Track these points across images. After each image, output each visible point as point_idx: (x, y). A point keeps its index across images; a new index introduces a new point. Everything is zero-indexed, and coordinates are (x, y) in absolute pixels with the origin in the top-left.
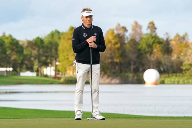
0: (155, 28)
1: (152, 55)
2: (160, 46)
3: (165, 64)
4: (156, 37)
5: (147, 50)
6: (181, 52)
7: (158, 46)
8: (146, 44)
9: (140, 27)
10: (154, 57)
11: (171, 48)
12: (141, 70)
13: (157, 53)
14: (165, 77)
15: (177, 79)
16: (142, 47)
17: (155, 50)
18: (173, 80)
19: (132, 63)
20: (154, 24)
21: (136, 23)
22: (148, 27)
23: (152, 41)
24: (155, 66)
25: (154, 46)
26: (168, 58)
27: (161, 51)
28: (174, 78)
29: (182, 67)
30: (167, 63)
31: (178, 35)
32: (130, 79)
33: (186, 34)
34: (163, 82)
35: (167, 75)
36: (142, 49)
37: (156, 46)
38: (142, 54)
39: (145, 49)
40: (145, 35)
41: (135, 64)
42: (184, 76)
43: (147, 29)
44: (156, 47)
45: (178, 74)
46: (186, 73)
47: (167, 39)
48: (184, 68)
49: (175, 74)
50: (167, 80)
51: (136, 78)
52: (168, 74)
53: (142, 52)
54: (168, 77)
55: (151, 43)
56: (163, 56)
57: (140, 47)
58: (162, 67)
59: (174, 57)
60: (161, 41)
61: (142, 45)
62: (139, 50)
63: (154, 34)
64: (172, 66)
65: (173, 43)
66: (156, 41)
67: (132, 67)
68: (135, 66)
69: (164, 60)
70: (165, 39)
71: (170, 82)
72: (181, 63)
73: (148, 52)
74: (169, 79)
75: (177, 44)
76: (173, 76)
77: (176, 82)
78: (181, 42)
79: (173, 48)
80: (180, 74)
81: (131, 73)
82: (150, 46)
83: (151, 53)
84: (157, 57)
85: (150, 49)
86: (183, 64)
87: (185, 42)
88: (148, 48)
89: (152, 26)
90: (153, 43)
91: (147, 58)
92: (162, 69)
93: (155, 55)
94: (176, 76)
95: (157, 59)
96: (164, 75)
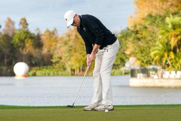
0: (27, 24)
1: (24, 49)
2: (31, 41)
3: (36, 58)
4: (27, 33)
5: (19, 44)
6: (51, 46)
7: (30, 40)
8: (19, 39)
9: (13, 23)
10: (26, 51)
11: (42, 42)
12: (14, 63)
13: (29, 48)
14: (37, 70)
15: (48, 71)
16: (15, 42)
17: (27, 45)
18: (44, 72)
19: (6, 57)
20: (25, 21)
21: (9, 20)
22: (21, 23)
23: (24, 36)
24: (27, 60)
25: (26, 41)
26: (39, 52)
27: (33, 45)
28: (44, 71)
29: (52, 60)
30: (38, 57)
31: (48, 31)
32: (4, 72)
33: (55, 29)
34: (34, 75)
35: (38, 68)
36: (15, 44)
37: (28, 40)
38: (15, 48)
39: (17, 44)
40: (17, 30)
41: (8, 57)
42: (54, 68)
43: (19, 25)
44: (28, 42)
45: (48, 67)
46: (55, 65)
47: (38, 34)
48: (54, 61)
49: (45, 67)
50: (38, 73)
51: (9, 71)
52: (40, 66)
53: (15, 46)
54: (40, 69)
55: (23, 38)
56: (35, 50)
57: (12, 42)
58: (34, 61)
59: (45, 51)
60: (33, 36)
61: (15, 40)
62: (12, 45)
63: (26, 30)
64: (43, 59)
65: (43, 38)
66: (28, 36)
67: (6, 61)
68: (8, 60)
69: (36, 53)
70: (36, 34)
71: (41, 75)
72: (51, 56)
73: (20, 47)
74: (40, 71)
75: (47, 39)
76: (44, 68)
77: (47, 74)
78: (51, 37)
79: (43, 42)
80: (51, 67)
81: (4, 66)
82: (22, 41)
83: (23, 47)
84: (29, 51)
85: (22, 44)
86: (54, 57)
87: (54, 37)
88: (20, 43)
89: (24, 23)
90: (26, 38)
91: (20, 52)
92: (34, 62)
93: (26, 49)
94: (47, 68)
95: (29, 53)
96: (36, 68)
